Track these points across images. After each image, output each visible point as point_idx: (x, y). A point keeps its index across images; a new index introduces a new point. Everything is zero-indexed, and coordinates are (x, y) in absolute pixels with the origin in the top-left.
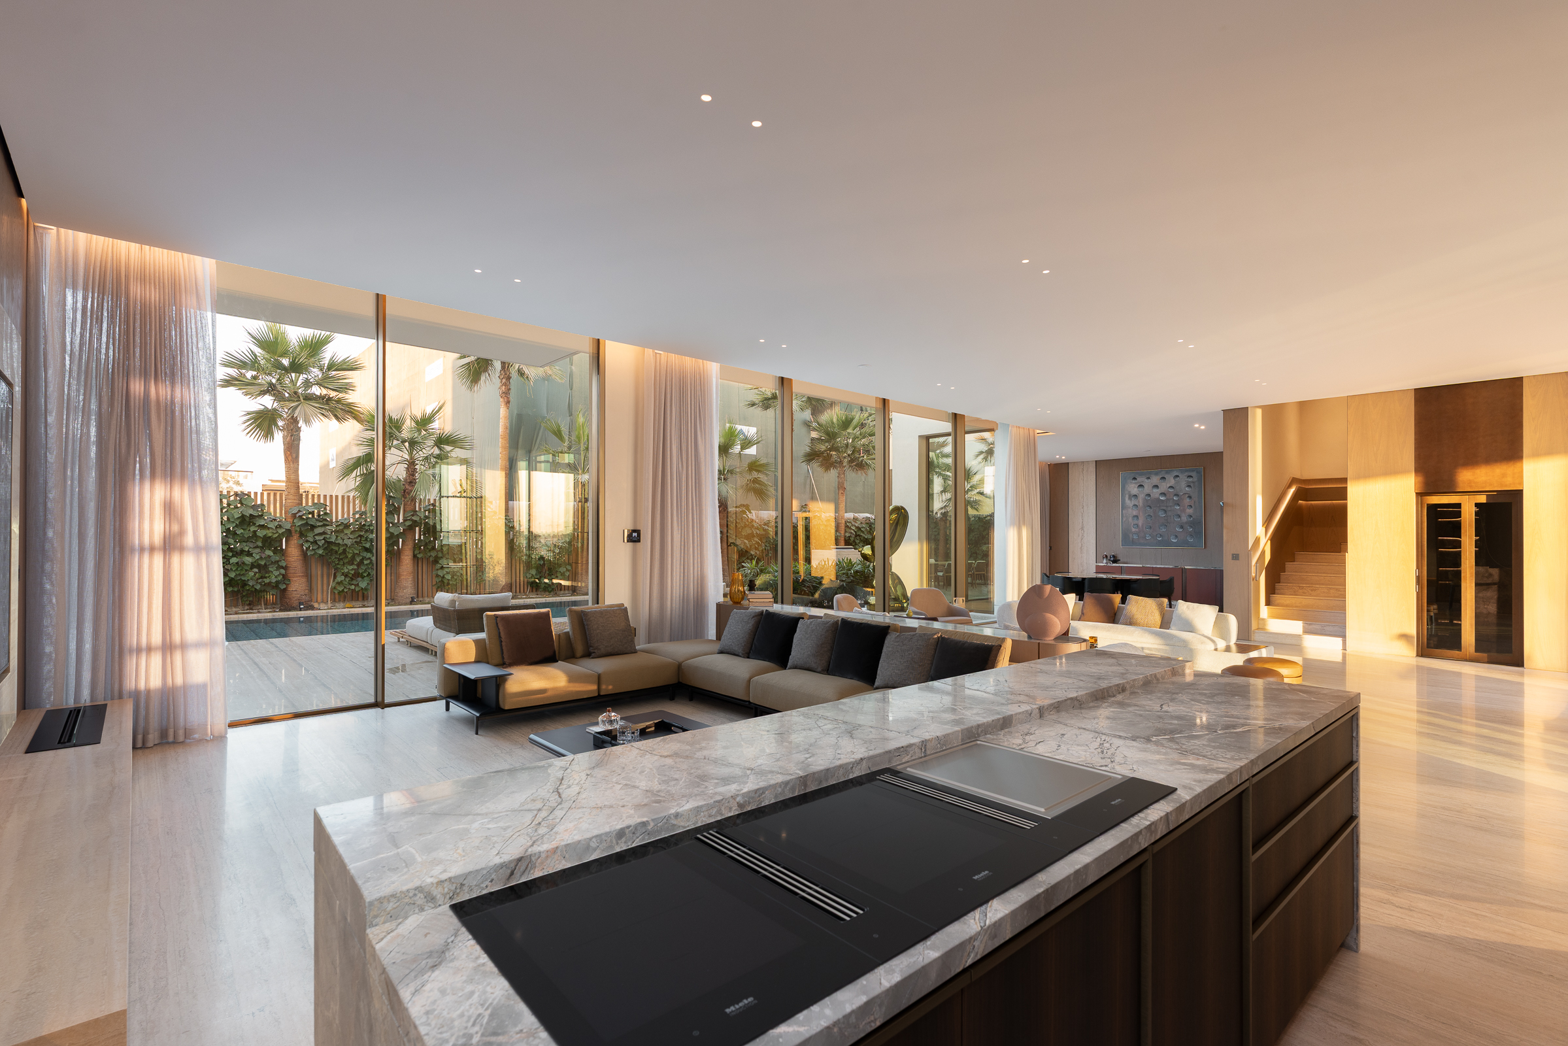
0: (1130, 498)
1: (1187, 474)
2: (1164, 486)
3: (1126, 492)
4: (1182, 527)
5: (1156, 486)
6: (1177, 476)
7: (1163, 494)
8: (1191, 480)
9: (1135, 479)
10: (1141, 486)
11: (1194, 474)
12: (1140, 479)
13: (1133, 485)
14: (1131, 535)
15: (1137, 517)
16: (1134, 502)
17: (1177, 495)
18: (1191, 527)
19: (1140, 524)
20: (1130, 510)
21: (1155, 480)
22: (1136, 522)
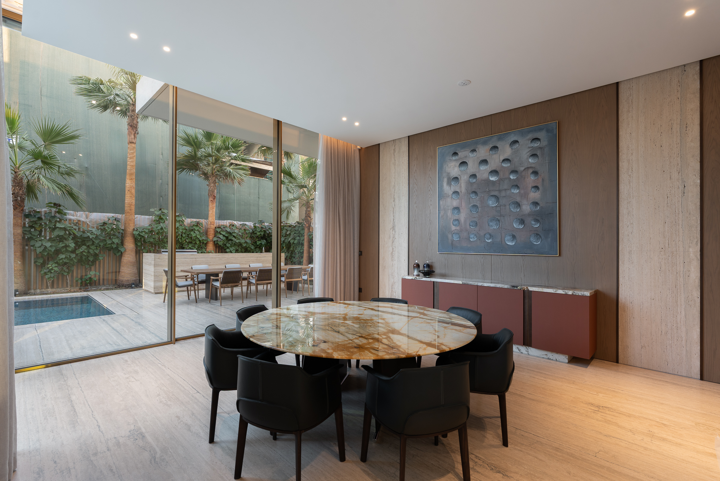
0: (449, 184)
1: (531, 136)
2: (495, 160)
3: (444, 175)
4: (522, 222)
5: (484, 162)
6: (516, 142)
7: (494, 172)
8: (536, 144)
9: (455, 154)
10: (463, 163)
11: (542, 135)
12: (462, 154)
13: (453, 164)
14: (450, 236)
15: (457, 209)
16: (455, 187)
17: (514, 172)
18: (537, 221)
19: (462, 220)
20: (449, 200)
21: (483, 152)
22: (456, 217)
